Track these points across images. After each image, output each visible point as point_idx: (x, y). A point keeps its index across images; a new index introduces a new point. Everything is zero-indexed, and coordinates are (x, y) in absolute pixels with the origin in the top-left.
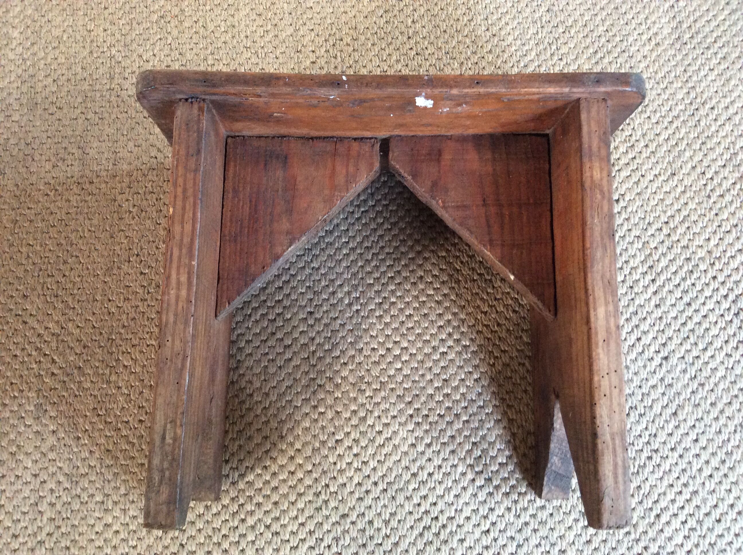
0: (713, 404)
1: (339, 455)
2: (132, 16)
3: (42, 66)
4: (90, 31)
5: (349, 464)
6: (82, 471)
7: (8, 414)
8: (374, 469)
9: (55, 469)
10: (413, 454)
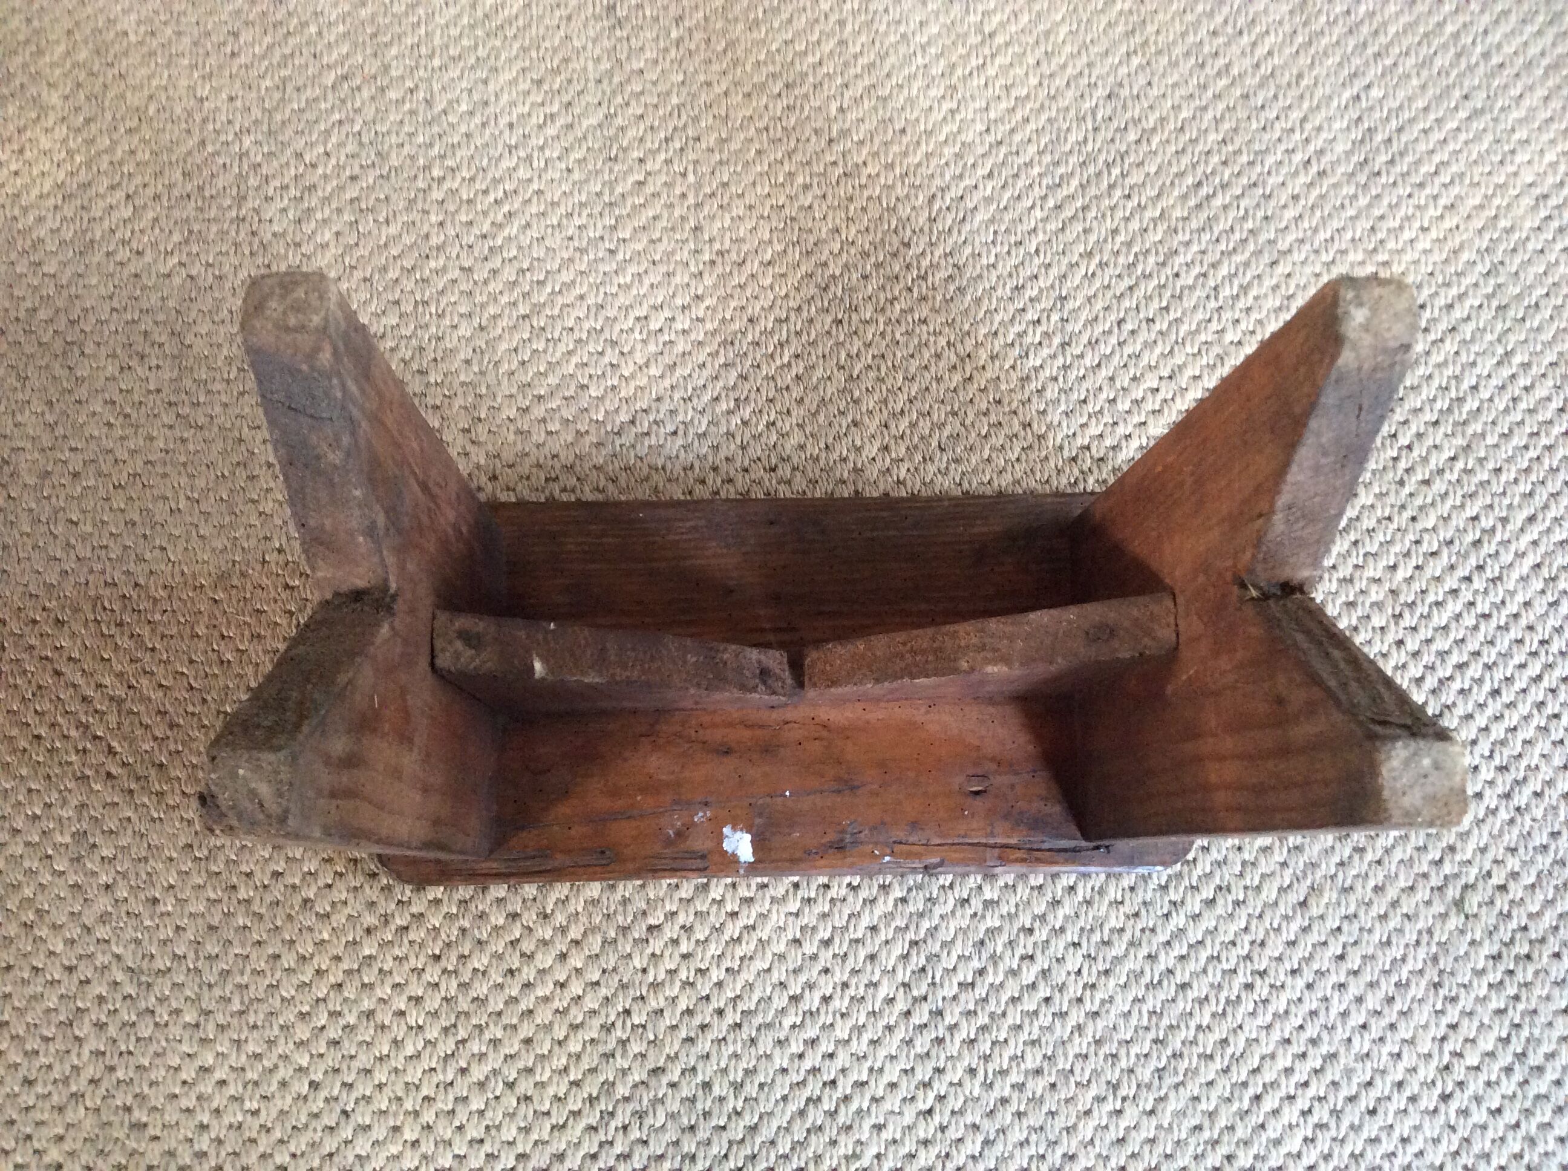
0: (1377, 889)
1: (653, 955)
2: (284, 73)
3: (104, 166)
4: (201, 100)
5: (672, 973)
6: (159, 964)
7: (19, 850)
8: (719, 984)
9: (107, 959)
10: (795, 958)
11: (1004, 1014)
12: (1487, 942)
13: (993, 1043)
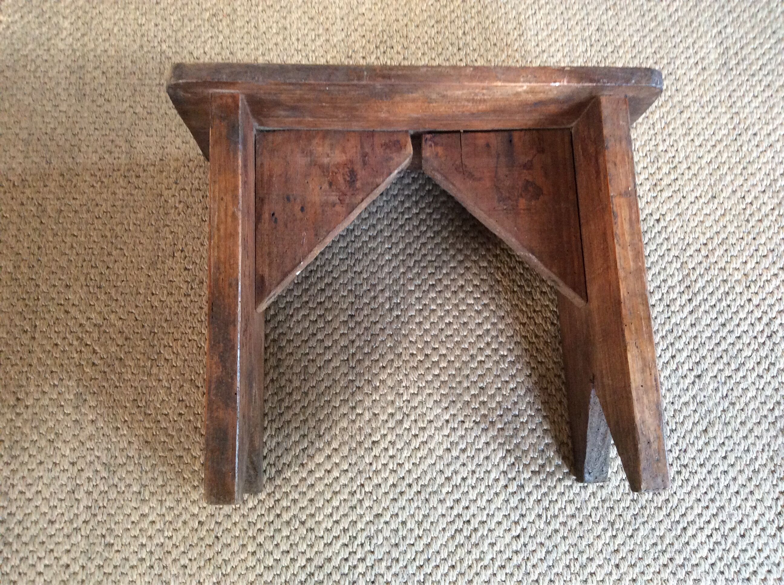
11: (555, 487)
13: (550, 502)
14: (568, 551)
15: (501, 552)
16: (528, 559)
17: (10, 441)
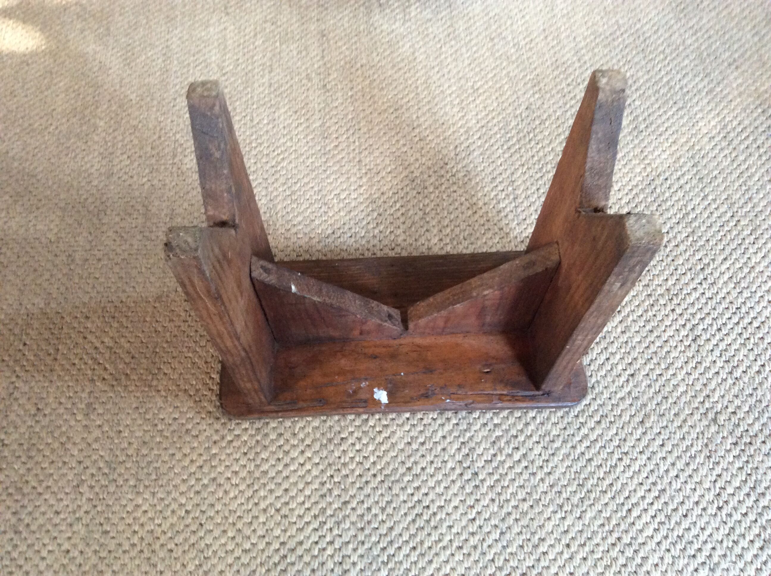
0: (676, 415)
1: (343, 451)
3: (119, 146)
4: (160, 122)
5: (352, 458)
6: (120, 459)
8: (374, 463)
9: (97, 457)
10: (408, 451)
11: (506, 474)
12: (730, 437)
13: (502, 487)
14: (521, 532)
15: (458, 533)
16: (484, 540)
17: (28, 443)
